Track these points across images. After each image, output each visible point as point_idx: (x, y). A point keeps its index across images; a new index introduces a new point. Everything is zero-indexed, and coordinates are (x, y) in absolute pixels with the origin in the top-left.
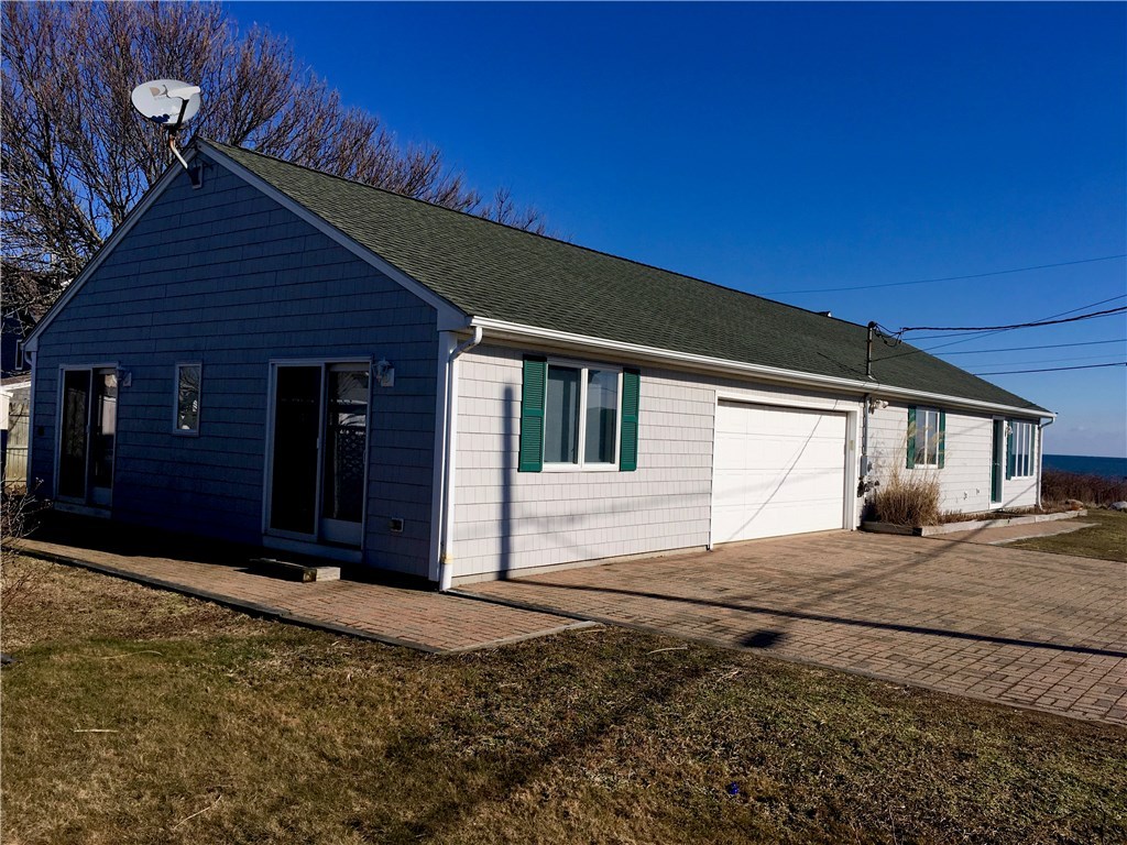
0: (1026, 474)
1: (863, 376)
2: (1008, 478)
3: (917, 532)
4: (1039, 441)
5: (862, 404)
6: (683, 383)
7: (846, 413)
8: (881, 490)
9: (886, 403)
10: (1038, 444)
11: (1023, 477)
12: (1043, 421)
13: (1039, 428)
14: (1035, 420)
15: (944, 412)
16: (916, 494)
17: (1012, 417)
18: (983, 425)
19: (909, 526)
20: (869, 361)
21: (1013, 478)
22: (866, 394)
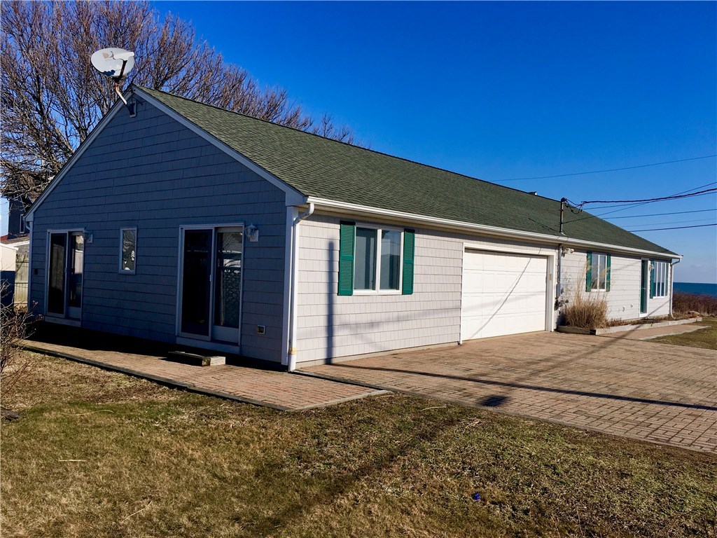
0: (662, 295)
1: (558, 233)
2: (651, 297)
3: (593, 333)
4: (671, 273)
5: (557, 251)
6: (443, 238)
7: (547, 257)
8: (569, 306)
9: (573, 250)
10: (670, 276)
11: (661, 297)
12: (674, 261)
13: (671, 266)
14: (668, 260)
15: (610, 255)
16: (593, 308)
17: (654, 259)
18: (635, 263)
19: (588, 329)
20: (561, 223)
21: (654, 297)
22: (560, 244)
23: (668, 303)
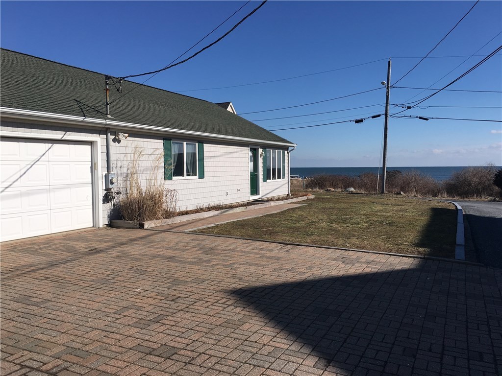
0: (279, 177)
1: (104, 115)
2: (264, 181)
3: (141, 226)
4: (288, 159)
5: (105, 136)
7: (91, 143)
9: (127, 135)
10: (287, 162)
11: (277, 180)
12: (290, 149)
13: (288, 153)
14: (286, 148)
15: (203, 143)
17: (265, 147)
18: (242, 151)
19: (136, 222)
20: (107, 104)
21: (268, 181)
22: (108, 128)
23: (287, 185)
